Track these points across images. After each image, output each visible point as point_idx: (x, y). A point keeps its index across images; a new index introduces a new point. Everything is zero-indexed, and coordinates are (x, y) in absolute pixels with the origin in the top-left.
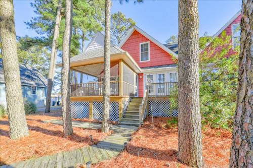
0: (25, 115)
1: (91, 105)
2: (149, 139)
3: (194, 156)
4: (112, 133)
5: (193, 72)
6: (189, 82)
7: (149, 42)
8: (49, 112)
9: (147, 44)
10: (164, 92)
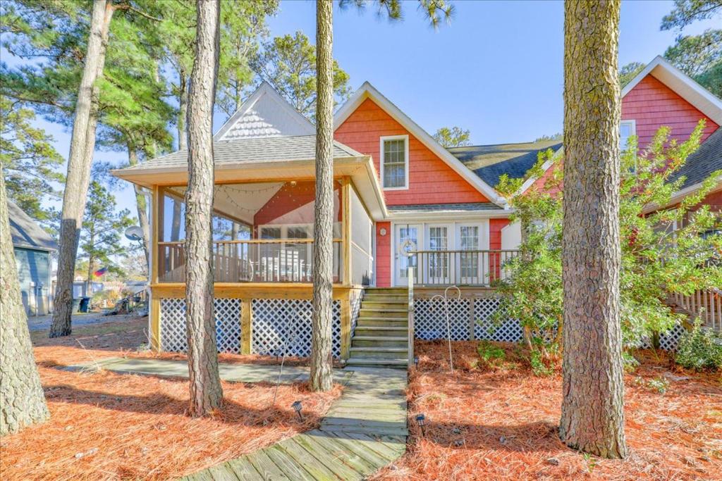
0: (30, 343)
1: (246, 310)
2: (458, 399)
3: (613, 433)
4: (343, 393)
5: (611, 228)
6: (602, 253)
7: (406, 137)
8: (67, 332)
9: (402, 142)
10: (476, 275)
